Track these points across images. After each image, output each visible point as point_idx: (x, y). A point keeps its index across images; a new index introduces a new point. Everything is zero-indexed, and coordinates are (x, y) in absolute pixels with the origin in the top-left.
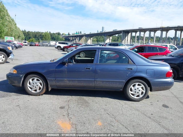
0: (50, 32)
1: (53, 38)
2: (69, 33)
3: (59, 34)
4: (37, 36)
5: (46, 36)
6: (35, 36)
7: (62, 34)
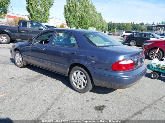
0: (134, 23)
1: (136, 28)
2: (153, 23)
3: (142, 24)
4: (121, 27)
5: (127, 26)
6: (119, 27)
7: (146, 24)
